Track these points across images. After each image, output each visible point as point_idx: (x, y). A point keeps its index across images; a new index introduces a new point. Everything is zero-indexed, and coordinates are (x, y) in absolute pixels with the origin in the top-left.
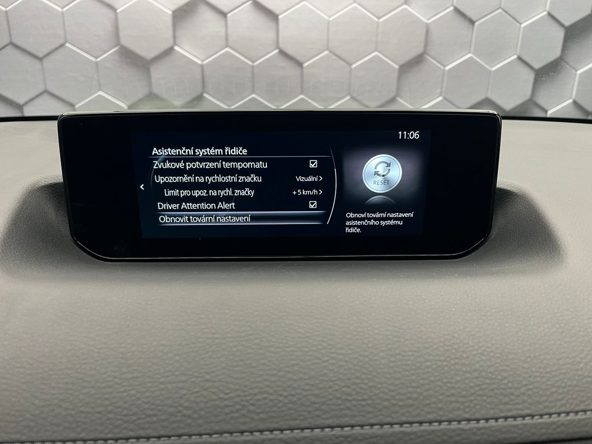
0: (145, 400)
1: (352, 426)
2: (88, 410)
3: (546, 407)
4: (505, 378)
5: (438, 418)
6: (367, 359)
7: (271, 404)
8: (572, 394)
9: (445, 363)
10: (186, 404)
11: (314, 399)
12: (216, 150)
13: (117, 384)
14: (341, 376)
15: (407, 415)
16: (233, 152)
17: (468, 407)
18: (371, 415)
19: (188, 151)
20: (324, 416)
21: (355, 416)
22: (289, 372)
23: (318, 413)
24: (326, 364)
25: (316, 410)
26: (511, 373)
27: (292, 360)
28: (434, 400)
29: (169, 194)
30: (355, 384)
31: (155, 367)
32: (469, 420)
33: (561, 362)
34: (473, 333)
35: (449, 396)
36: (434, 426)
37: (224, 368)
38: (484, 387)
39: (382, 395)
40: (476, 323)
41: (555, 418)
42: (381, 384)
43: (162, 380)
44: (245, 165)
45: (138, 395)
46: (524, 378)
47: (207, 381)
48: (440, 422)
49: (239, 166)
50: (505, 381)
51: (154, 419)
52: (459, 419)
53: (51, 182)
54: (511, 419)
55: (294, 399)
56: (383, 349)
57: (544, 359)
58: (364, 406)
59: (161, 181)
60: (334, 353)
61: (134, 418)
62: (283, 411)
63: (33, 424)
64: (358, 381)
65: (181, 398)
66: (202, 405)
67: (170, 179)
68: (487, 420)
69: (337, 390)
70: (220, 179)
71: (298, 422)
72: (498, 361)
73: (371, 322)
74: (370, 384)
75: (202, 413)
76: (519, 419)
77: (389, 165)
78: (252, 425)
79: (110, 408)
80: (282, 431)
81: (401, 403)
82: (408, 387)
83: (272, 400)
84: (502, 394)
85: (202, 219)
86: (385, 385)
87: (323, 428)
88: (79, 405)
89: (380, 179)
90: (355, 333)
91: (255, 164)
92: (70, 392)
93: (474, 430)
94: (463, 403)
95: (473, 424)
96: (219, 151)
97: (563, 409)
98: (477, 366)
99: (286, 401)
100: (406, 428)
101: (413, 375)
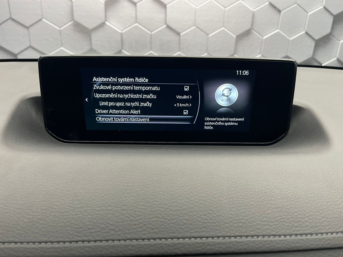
0: (88, 220)
1: (207, 237)
2: (54, 225)
3: (320, 229)
4: (296, 212)
5: (257, 234)
6: (216, 200)
7: (160, 224)
8: (335, 222)
9: (262, 203)
10: (111, 223)
11: (185, 222)
12: (130, 79)
13: (71, 210)
14: (201, 209)
15: (239, 232)
16: (140, 80)
17: (275, 228)
18: (218, 232)
19: (114, 80)
20: (191, 232)
21: (209, 232)
22: (171, 206)
23: (187, 229)
24: (192, 202)
25: (186, 228)
26: (299, 209)
27: (173, 199)
28: (255, 224)
29: (102, 104)
30: (209, 213)
31: (94, 201)
32: (275, 236)
33: (329, 204)
34: (278, 186)
35: (263, 222)
36: (255, 238)
37: (133, 203)
38: (284, 217)
39: (224, 220)
40: (280, 181)
41: (324, 236)
42: (224, 214)
43: (97, 209)
44: (147, 88)
45: (84, 217)
46: (307, 213)
47: (124, 210)
48: (258, 236)
49: (143, 89)
50: (296, 214)
51: (93, 231)
52: (269, 235)
53: (34, 96)
54: (300, 236)
55: (174, 221)
56: (226, 194)
57: (319, 202)
58: (214, 226)
59: (98, 97)
60: (197, 196)
61: (81, 230)
62: (167, 228)
63: (22, 232)
64: (211, 212)
65: (108, 219)
66: (121, 224)
67: (103, 95)
68: (285, 236)
69: (198, 217)
70: (132, 96)
71: (176, 234)
72: (292, 202)
73: (219, 179)
74: (218, 214)
75: (121, 228)
76: (304, 236)
77: (230, 90)
78: (149, 236)
79: (67, 224)
80: (166, 239)
81: (236, 225)
82: (240, 216)
83: (161, 222)
84: (294, 221)
85: (121, 119)
86: (226, 215)
87: (190, 238)
88: (50, 222)
89: (225, 98)
90: (209, 185)
91: (153, 88)
92: (44, 214)
93: (278, 241)
94: (271, 226)
95: (277, 238)
96: (132, 80)
97: (330, 231)
98: (280, 205)
99: (169, 222)
100: (238, 239)
101: (243, 209)
